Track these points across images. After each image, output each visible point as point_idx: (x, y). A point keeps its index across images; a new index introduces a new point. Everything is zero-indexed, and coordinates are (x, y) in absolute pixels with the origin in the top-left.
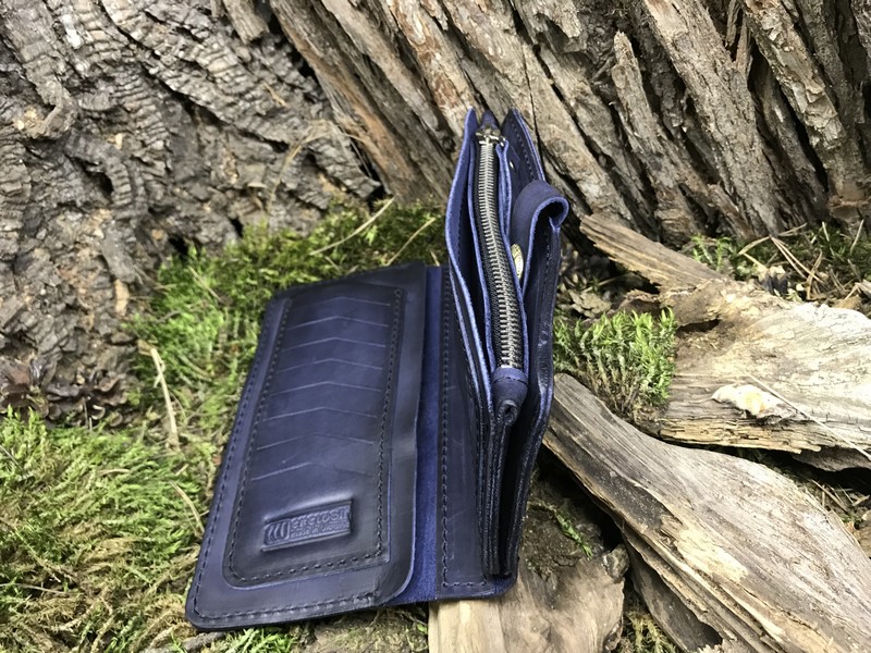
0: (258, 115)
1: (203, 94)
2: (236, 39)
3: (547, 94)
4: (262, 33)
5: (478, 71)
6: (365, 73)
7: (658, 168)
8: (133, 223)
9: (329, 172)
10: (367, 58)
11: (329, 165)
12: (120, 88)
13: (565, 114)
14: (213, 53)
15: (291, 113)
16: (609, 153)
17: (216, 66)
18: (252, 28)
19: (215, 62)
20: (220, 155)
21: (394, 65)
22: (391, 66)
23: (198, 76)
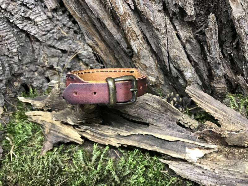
0: (55, 39)
1: (33, 31)
2: (46, 9)
3: (174, 37)
4: (56, 6)
5: (145, 27)
6: (98, 25)
7: (218, 68)
9: (84, 61)
10: (99, 19)
11: (84, 58)
13: (180, 45)
14: (36, 14)
15: (69, 38)
16: (197, 61)
17: (38, 19)
18: (53, 4)
19: (37, 18)
20: (41, 54)
21: (110, 22)
22: (108, 23)
23: (30, 23)
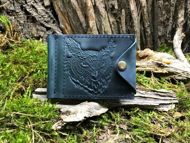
0: (45, 21)
1: (35, 14)
3: (108, 21)
4: (49, 5)
6: (71, 15)
12: (15, 8)
14: (38, 6)
18: (48, 3)
19: (38, 8)
21: (80, 12)
23: (34, 10)
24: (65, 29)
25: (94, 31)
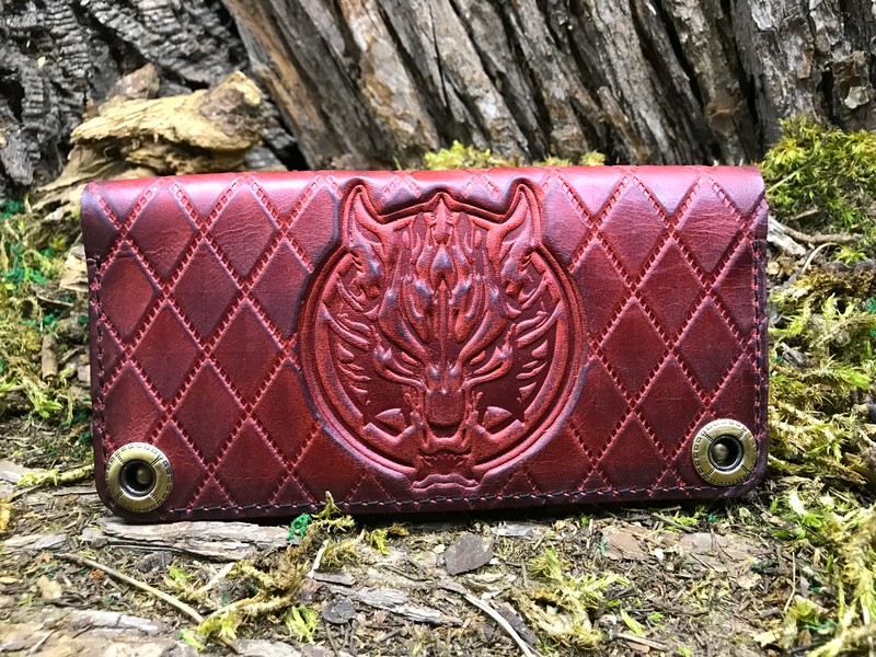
0: (182, 57)
1: (130, 30)
3: (445, 7)
6: (281, 10)
7: (549, 77)
8: (41, 137)
12: (51, 17)
13: (462, 29)
15: (216, 62)
16: (503, 69)
17: (147, 4)
19: (146, 1)
23: (127, 14)
24: (275, 82)
25: (381, 66)
